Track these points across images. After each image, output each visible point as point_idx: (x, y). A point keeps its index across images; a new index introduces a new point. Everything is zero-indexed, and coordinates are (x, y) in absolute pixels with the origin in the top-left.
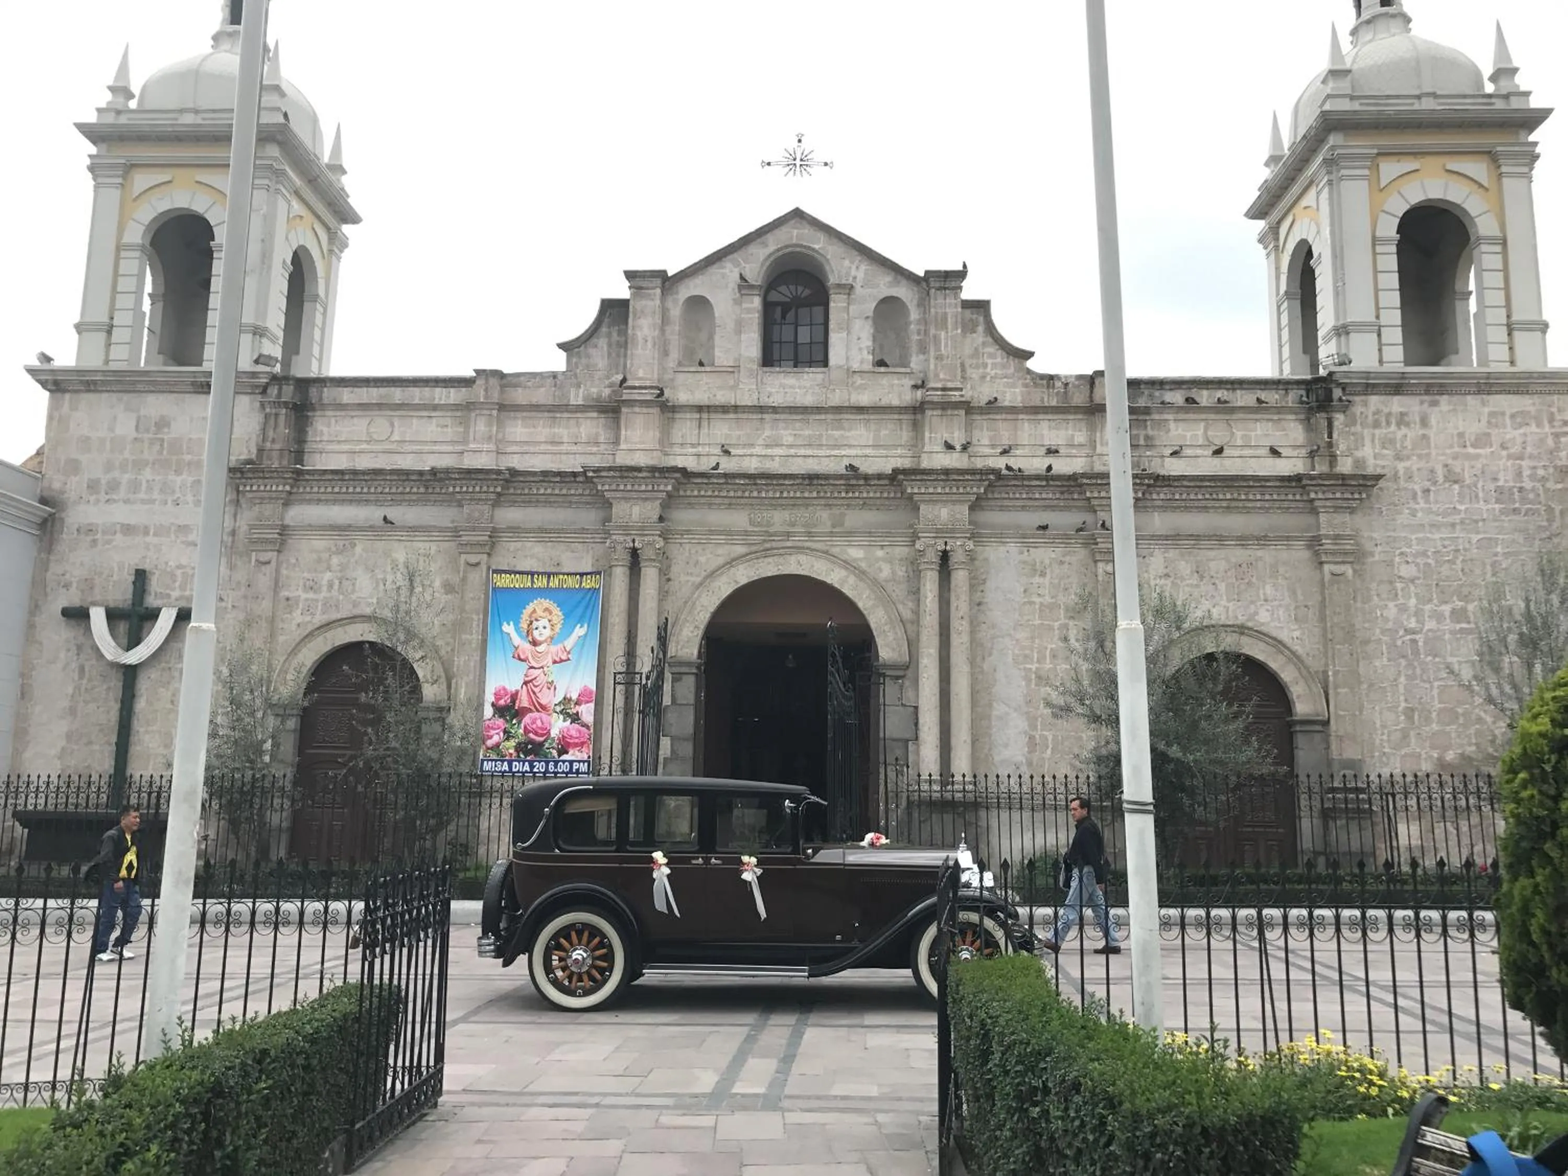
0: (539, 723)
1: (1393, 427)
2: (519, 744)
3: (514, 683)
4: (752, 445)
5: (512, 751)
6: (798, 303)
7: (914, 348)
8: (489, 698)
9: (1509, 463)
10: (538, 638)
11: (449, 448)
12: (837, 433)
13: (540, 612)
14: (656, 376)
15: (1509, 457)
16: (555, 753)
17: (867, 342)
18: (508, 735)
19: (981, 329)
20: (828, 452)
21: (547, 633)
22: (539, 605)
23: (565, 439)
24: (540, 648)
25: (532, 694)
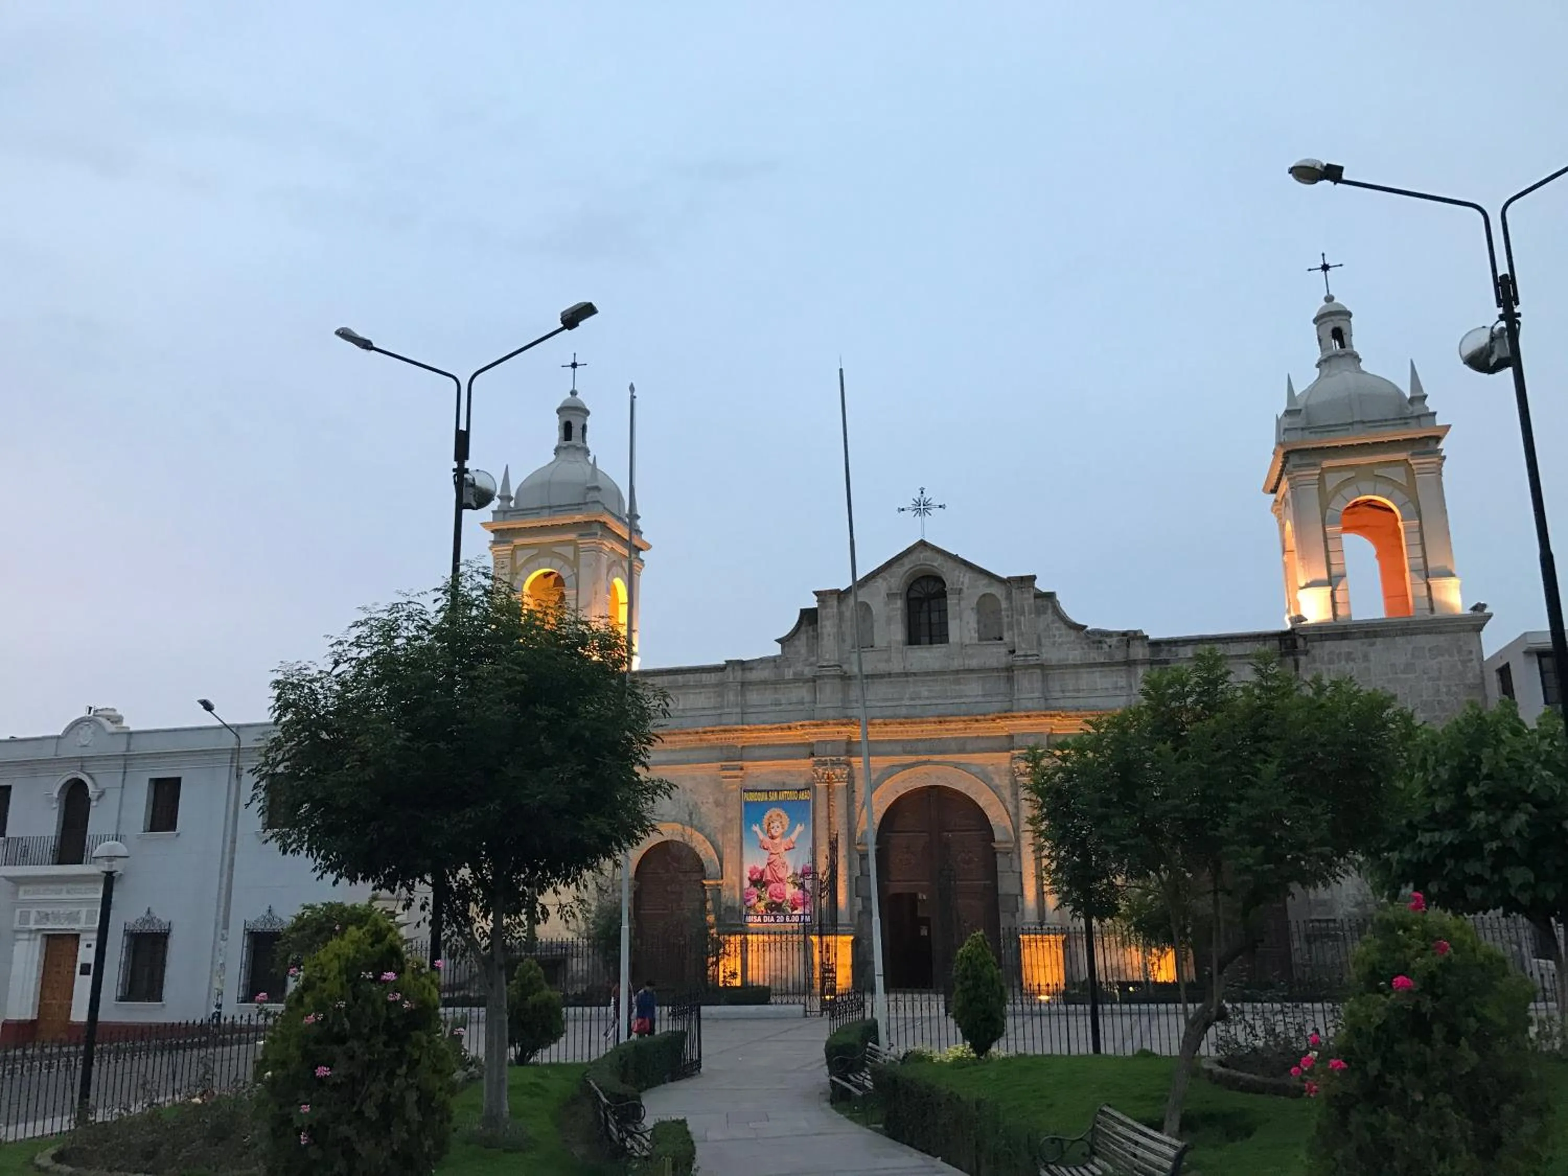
0: (778, 890)
1: (1343, 663)
2: (767, 904)
3: (761, 866)
4: (902, 699)
5: (763, 909)
6: (930, 597)
7: (1005, 628)
8: (747, 874)
9: (1430, 683)
10: (775, 834)
11: (713, 712)
12: (957, 687)
13: (774, 817)
14: (837, 658)
15: (1430, 679)
16: (789, 910)
17: (973, 625)
18: (760, 899)
19: (1050, 611)
20: (951, 701)
21: (780, 830)
22: (774, 812)
23: (783, 702)
24: (777, 841)
25: (773, 871)
